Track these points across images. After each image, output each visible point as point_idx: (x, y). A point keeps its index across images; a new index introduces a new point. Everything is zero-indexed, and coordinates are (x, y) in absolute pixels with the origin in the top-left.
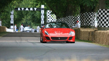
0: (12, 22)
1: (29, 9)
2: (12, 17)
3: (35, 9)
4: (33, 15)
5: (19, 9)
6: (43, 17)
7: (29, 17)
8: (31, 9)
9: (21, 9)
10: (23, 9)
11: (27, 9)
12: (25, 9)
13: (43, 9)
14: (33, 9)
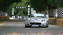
0: (13, 14)
1: (22, 7)
2: (13, 11)
3: (25, 7)
4: (24, 10)
5: (17, 8)
6: (29, 12)
7: (22, 12)
8: (23, 8)
9: (17, 7)
10: (19, 7)
11: (21, 8)
12: (20, 7)
13: (29, 8)
14: (24, 7)
